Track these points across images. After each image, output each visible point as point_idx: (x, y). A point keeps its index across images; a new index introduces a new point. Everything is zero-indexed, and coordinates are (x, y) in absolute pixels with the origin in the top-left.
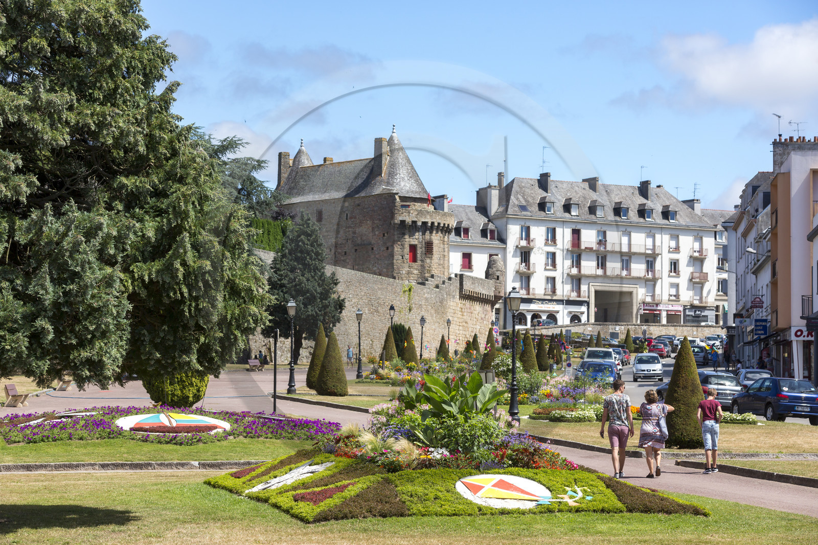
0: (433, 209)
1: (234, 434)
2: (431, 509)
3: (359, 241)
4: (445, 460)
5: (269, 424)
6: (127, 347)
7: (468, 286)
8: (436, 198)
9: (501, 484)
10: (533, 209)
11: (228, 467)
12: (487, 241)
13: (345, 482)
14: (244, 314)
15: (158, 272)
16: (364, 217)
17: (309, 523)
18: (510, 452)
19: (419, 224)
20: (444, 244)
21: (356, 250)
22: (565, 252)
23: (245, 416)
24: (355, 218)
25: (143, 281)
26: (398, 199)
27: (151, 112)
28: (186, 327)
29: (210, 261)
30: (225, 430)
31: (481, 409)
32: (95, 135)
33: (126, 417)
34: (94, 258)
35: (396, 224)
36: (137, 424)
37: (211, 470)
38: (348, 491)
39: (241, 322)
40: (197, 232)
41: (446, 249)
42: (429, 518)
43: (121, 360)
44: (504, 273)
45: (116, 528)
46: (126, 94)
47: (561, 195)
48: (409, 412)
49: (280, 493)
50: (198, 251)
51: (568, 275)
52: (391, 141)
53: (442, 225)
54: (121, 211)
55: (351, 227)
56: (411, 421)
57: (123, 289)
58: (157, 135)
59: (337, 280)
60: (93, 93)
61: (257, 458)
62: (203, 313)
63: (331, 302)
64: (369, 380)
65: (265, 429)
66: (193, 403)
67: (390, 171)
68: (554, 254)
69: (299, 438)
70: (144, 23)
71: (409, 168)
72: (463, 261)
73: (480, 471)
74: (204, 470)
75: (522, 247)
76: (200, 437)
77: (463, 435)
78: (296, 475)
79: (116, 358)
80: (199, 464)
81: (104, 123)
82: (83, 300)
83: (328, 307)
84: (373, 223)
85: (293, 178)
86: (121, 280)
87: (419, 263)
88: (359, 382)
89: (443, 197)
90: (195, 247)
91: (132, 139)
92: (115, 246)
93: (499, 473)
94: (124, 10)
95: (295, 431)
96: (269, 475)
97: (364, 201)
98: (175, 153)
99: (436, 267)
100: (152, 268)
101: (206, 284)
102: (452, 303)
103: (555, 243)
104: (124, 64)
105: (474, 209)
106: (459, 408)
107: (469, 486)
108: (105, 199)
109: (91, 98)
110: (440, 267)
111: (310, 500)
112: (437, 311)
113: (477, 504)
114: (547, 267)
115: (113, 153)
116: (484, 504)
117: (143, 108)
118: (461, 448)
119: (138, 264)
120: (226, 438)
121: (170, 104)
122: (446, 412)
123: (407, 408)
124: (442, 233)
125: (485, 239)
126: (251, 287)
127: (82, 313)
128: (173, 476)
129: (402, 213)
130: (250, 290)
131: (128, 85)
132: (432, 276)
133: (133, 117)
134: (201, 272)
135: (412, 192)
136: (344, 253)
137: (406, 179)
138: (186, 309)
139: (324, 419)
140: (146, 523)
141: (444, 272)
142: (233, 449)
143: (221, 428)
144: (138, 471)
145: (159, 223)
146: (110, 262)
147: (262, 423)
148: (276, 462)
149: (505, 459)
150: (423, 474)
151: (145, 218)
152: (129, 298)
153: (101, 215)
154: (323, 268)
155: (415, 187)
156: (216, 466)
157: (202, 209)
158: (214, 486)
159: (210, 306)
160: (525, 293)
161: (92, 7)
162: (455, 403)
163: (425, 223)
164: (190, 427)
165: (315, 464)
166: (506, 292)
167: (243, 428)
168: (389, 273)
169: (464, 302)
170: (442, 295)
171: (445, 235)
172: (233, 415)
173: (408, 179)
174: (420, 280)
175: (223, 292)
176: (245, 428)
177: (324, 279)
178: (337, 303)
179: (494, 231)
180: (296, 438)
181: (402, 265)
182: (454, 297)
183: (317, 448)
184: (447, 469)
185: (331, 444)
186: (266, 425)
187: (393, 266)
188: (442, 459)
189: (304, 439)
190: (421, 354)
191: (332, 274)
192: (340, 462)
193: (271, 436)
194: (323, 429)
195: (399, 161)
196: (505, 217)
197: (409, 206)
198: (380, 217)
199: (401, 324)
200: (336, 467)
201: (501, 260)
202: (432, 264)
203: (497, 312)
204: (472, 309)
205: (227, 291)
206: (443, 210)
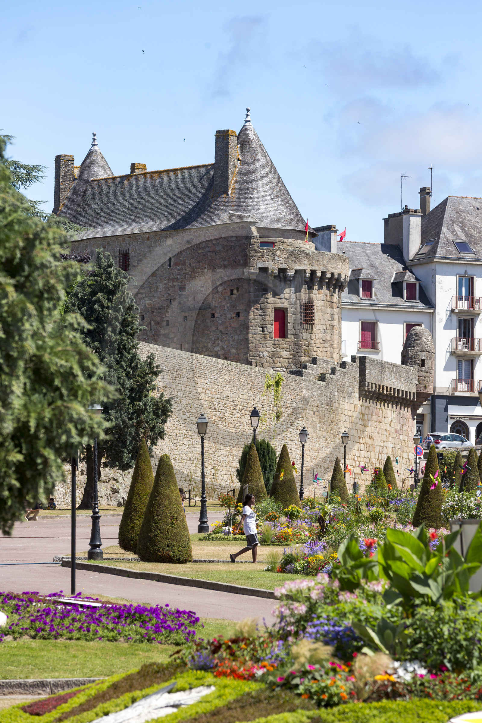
0: (313, 249)
1: (13, 632)
4: (422, 684)
5: (73, 614)
7: (372, 376)
8: (318, 230)
11: (6, 691)
14: (60, 419)
16: (199, 262)
19: (291, 273)
20: (332, 307)
21: (185, 318)
23: (31, 601)
24: (184, 264)
26: (255, 234)
35: (253, 274)
41: (336, 316)
44: (432, 354)
48: (346, 597)
52: (243, 136)
53: (329, 276)
55: (177, 280)
56: (353, 613)
59: (158, 367)
61: (57, 674)
63: (149, 403)
64: (221, 535)
65: (67, 622)
67: (241, 185)
69: (128, 639)
71: (274, 180)
72: (363, 336)
75: (461, 312)
77: (453, 638)
78: (146, 711)
83: (143, 413)
84: (214, 272)
85: (80, 198)
87: (291, 338)
88: (205, 539)
89: (329, 229)
95: (120, 627)
96: (95, 710)
97: (199, 237)
99: (318, 345)
102: (347, 406)
105: (381, 249)
106: (442, 590)
110: (326, 345)
112: (322, 420)
118: (449, 661)
122: (419, 596)
123: (342, 589)
124: (328, 289)
125: (399, 299)
129: (263, 256)
130: (69, 375)
132: (314, 361)
135: (279, 220)
136: (165, 323)
137: (268, 198)
139: (167, 605)
141: (332, 353)
142: (12, 659)
147: (62, 612)
148: (106, 686)
150: (384, 710)
154: (134, 347)
155: (283, 212)
160: (466, 389)
162: (435, 581)
163: (299, 273)
165: (178, 690)
166: (434, 388)
167: (29, 621)
168: (242, 356)
169: (367, 404)
170: (331, 393)
171: (334, 292)
172: (11, 598)
173: (272, 200)
174: (293, 367)
175: (22, 378)
176: (33, 621)
177: (137, 366)
178: (158, 406)
179: (415, 285)
180: (122, 639)
181: (263, 342)
182: (350, 395)
183: (178, 661)
184: (427, 700)
185: (205, 652)
186: (69, 615)
187: (248, 343)
188: (415, 683)
189: (135, 642)
190: (301, 490)
191: (149, 357)
192: (225, 687)
193: (78, 636)
194: (168, 623)
195: (256, 170)
196: (432, 262)
197: (273, 244)
198: (226, 263)
199: (263, 440)
200: (220, 696)
201: (427, 333)
202: (312, 341)
203: (420, 420)
204: (381, 415)
205: (29, 377)
206: (330, 251)
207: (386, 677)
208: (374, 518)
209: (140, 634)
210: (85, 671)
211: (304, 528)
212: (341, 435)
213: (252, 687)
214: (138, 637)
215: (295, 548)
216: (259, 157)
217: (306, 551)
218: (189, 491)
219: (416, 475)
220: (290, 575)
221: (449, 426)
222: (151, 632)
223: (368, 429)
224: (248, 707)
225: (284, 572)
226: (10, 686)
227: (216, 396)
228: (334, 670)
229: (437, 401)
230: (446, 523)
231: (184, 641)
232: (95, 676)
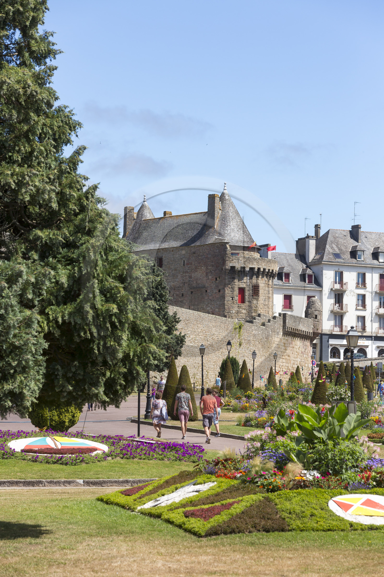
0: (259, 257)
1: (112, 455)
2: (308, 525)
3: (194, 285)
4: (318, 481)
5: (142, 447)
6: (43, 381)
7: (290, 323)
8: (261, 246)
9: (368, 503)
10: (345, 256)
11: (109, 484)
12: (306, 284)
13: (231, 501)
14: (144, 352)
15: (70, 314)
16: (199, 263)
17: (201, 537)
18: (374, 474)
19: (247, 269)
20: (269, 287)
21: (192, 292)
22: (373, 294)
23: (120, 440)
24: (191, 264)
25: (57, 322)
26: (229, 248)
27: (61, 172)
28: (94, 363)
29: (116, 305)
30: (104, 452)
31: (347, 436)
32: (15, 192)
33: (17, 440)
34: (16, 302)
35: (227, 269)
36: (27, 446)
37: (94, 487)
38: (234, 508)
39: (142, 359)
40: (104, 279)
41: (271, 292)
42: (307, 533)
43: (38, 392)
44: (321, 312)
45: (33, 541)
46: (40, 157)
47: (370, 244)
48: (280, 439)
49: (171, 510)
50: (105, 296)
51: (376, 314)
52: (222, 197)
53: (267, 271)
54: (36, 260)
55: (188, 272)
56: (283, 446)
57: (40, 329)
58: (68, 193)
59: (179, 318)
60: (12, 156)
61: (134, 476)
62: (110, 351)
63: (174, 337)
65: (138, 450)
66: (69, 427)
67: (221, 223)
68: (364, 296)
69: (169, 459)
70: (54, 95)
71: (238, 221)
72: (285, 302)
73: (348, 490)
74: (88, 487)
75: (336, 290)
76: (83, 458)
77: (333, 459)
78: (183, 494)
79: (34, 390)
80: (84, 482)
81: (22, 182)
82: (7, 339)
84: (207, 269)
85: (137, 229)
86: (39, 322)
87: (247, 303)
89: (267, 247)
90: (103, 292)
91: (47, 197)
92: (33, 291)
93: (366, 493)
94: (40, 82)
95: (165, 453)
96: (157, 493)
97: (199, 250)
98: (83, 209)
99: (261, 307)
100: (65, 310)
101: (113, 324)
102: (276, 339)
103: (365, 286)
104: (39, 130)
105: (294, 257)
106: (328, 435)
107: (340, 504)
108: (22, 250)
109: (11, 159)
110: (265, 307)
111: (201, 516)
112: (263, 346)
113: (348, 521)
114: (358, 308)
115: (29, 209)
116: (354, 521)
117: (55, 169)
118: (331, 470)
119: (52, 307)
120: (105, 459)
121: (78, 165)
122: (317, 438)
123: (278, 434)
124: (267, 277)
125: (303, 283)
126: (150, 327)
127: (5, 350)
128: (64, 493)
129: (232, 260)
130: (149, 331)
131: (42, 148)
132: (259, 315)
133: (46, 177)
134: (109, 315)
135: (241, 241)
136: (181, 295)
137: (236, 230)
138: (95, 347)
139: (188, 443)
140: (57, 536)
141: (269, 312)
142: (111, 469)
143: (100, 450)
144: (31, 488)
145: (70, 270)
146: (29, 305)
147: (136, 446)
148: (162, 482)
149: (370, 481)
150: (299, 494)
151: (58, 267)
152: (45, 337)
153: (20, 263)
155: (243, 238)
156: (99, 484)
157: (107, 259)
158: (107, 503)
159: (116, 344)
160: (339, 330)
161: (12, 79)
162: (324, 431)
163: (252, 269)
164: (74, 449)
165: (198, 484)
166: (322, 330)
167: (119, 450)
168: (221, 312)
169: (287, 338)
170: (268, 332)
171: (270, 279)
172: (110, 438)
173: (238, 231)
174: (248, 318)
175: (127, 332)
176: (121, 450)
177: (168, 318)
178: (178, 339)
179: (312, 275)
180: (166, 459)
181: (232, 305)
182: (278, 333)
183: (198, 470)
184: (320, 489)
185: (211, 466)
186: (139, 447)
187: (225, 306)
188: (314, 481)
189: (173, 460)
190: (253, 383)
191: (174, 313)
192: (221, 482)
193: (144, 457)
194: (189, 451)
195: (229, 215)
196: (321, 263)
197: (238, 254)
198: (213, 264)
199: (233, 357)
200: (219, 487)
201: (318, 301)
202: (258, 305)
203: (314, 346)
204: (294, 344)
205: (130, 332)
206: (267, 258)
207: (300, 478)
208: (291, 399)
209: (175, 457)
210: (148, 475)
211: (254, 403)
212: (273, 354)
213: (236, 482)
214: (174, 458)
215: (251, 414)
216: (231, 208)
217: (257, 415)
218: (194, 383)
219: (312, 376)
220: (249, 428)
221: (330, 350)
222: (181, 456)
223: (287, 351)
224: (233, 492)
225: (246, 426)
226: (111, 482)
227: (208, 334)
228: (275, 474)
229: (323, 337)
230: (328, 402)
231: (197, 460)
232: (153, 477)
